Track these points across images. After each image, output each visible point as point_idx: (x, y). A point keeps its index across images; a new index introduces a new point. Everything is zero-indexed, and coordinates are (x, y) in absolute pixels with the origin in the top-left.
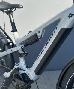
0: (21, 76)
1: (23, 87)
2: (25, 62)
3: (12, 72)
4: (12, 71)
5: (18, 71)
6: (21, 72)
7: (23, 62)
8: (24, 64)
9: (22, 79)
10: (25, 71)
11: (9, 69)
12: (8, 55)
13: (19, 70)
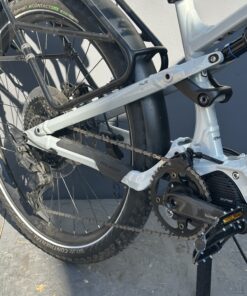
0: (201, 182)
1: (225, 221)
2: (218, 127)
3: (160, 169)
4: (160, 164)
5: (191, 165)
6: (204, 168)
7: (211, 129)
8: (213, 135)
9: (207, 194)
10: (221, 163)
11: (149, 154)
12: (143, 99)
13: (195, 160)
